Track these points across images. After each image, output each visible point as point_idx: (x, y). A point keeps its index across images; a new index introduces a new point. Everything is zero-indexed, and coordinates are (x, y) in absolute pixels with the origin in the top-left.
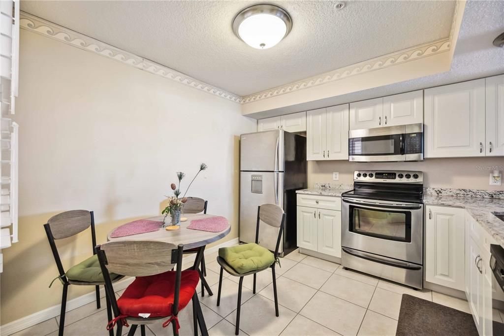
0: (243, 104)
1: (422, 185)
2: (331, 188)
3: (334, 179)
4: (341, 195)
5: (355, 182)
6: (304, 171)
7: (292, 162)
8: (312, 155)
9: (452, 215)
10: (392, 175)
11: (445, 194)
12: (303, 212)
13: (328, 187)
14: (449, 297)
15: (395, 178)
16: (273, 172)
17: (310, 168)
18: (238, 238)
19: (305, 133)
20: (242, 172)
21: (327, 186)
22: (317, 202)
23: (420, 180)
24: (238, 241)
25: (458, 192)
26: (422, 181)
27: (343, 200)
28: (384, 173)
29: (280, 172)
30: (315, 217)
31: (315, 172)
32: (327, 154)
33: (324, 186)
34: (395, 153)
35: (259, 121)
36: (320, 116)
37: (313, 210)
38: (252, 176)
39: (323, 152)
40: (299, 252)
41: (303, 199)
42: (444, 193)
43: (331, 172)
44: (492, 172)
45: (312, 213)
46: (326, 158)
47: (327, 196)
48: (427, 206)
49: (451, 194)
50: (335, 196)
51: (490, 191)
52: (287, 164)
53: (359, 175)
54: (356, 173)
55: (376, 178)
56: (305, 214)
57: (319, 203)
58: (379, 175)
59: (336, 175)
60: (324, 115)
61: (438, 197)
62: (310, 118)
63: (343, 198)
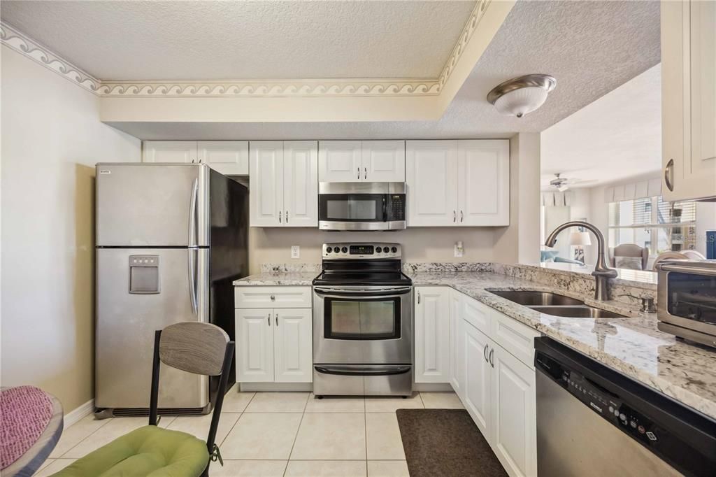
0: (101, 96)
1: (400, 260)
2: (289, 271)
3: (293, 257)
4: (311, 283)
5: (323, 261)
6: (245, 246)
7: (224, 228)
8: (258, 218)
9: (438, 296)
10: (368, 249)
11: (420, 270)
12: (246, 318)
13: (284, 271)
14: (436, 394)
15: (372, 253)
16: (186, 247)
17: (253, 238)
18: (90, 402)
19: (246, 178)
20: (100, 251)
21: (282, 268)
22: (273, 298)
23: (397, 255)
24: (90, 409)
25: (431, 266)
26: (400, 255)
27: (316, 290)
28: (360, 246)
29: (201, 247)
30: (269, 324)
31: (263, 246)
32: (285, 217)
33: (277, 269)
34: (376, 220)
35: (147, 144)
36: (273, 154)
37: (265, 313)
38: (131, 258)
39: (278, 214)
40: (239, 391)
41: (246, 294)
42: (419, 268)
43: (288, 246)
44: (457, 244)
45: (263, 318)
46: (283, 224)
47: (289, 286)
48: (415, 288)
49: (425, 269)
50: (302, 285)
51: (456, 264)
52: (215, 232)
53: (329, 250)
54: (325, 247)
55: (351, 253)
56: (251, 321)
57: (276, 300)
58: (355, 248)
59: (295, 250)
60: (280, 153)
61: (414, 273)
62: (256, 155)
63: (314, 287)
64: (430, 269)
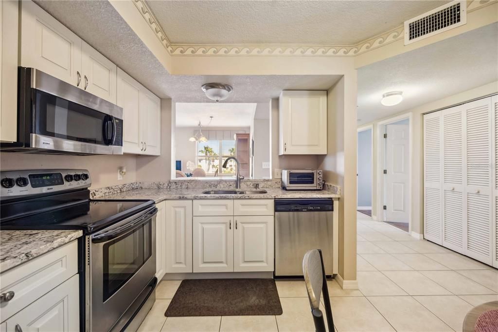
15: (62, 183)
23: (89, 183)
42: (97, 194)
49: (101, 195)
55: (34, 186)
63: (92, 236)
64: (105, 193)
